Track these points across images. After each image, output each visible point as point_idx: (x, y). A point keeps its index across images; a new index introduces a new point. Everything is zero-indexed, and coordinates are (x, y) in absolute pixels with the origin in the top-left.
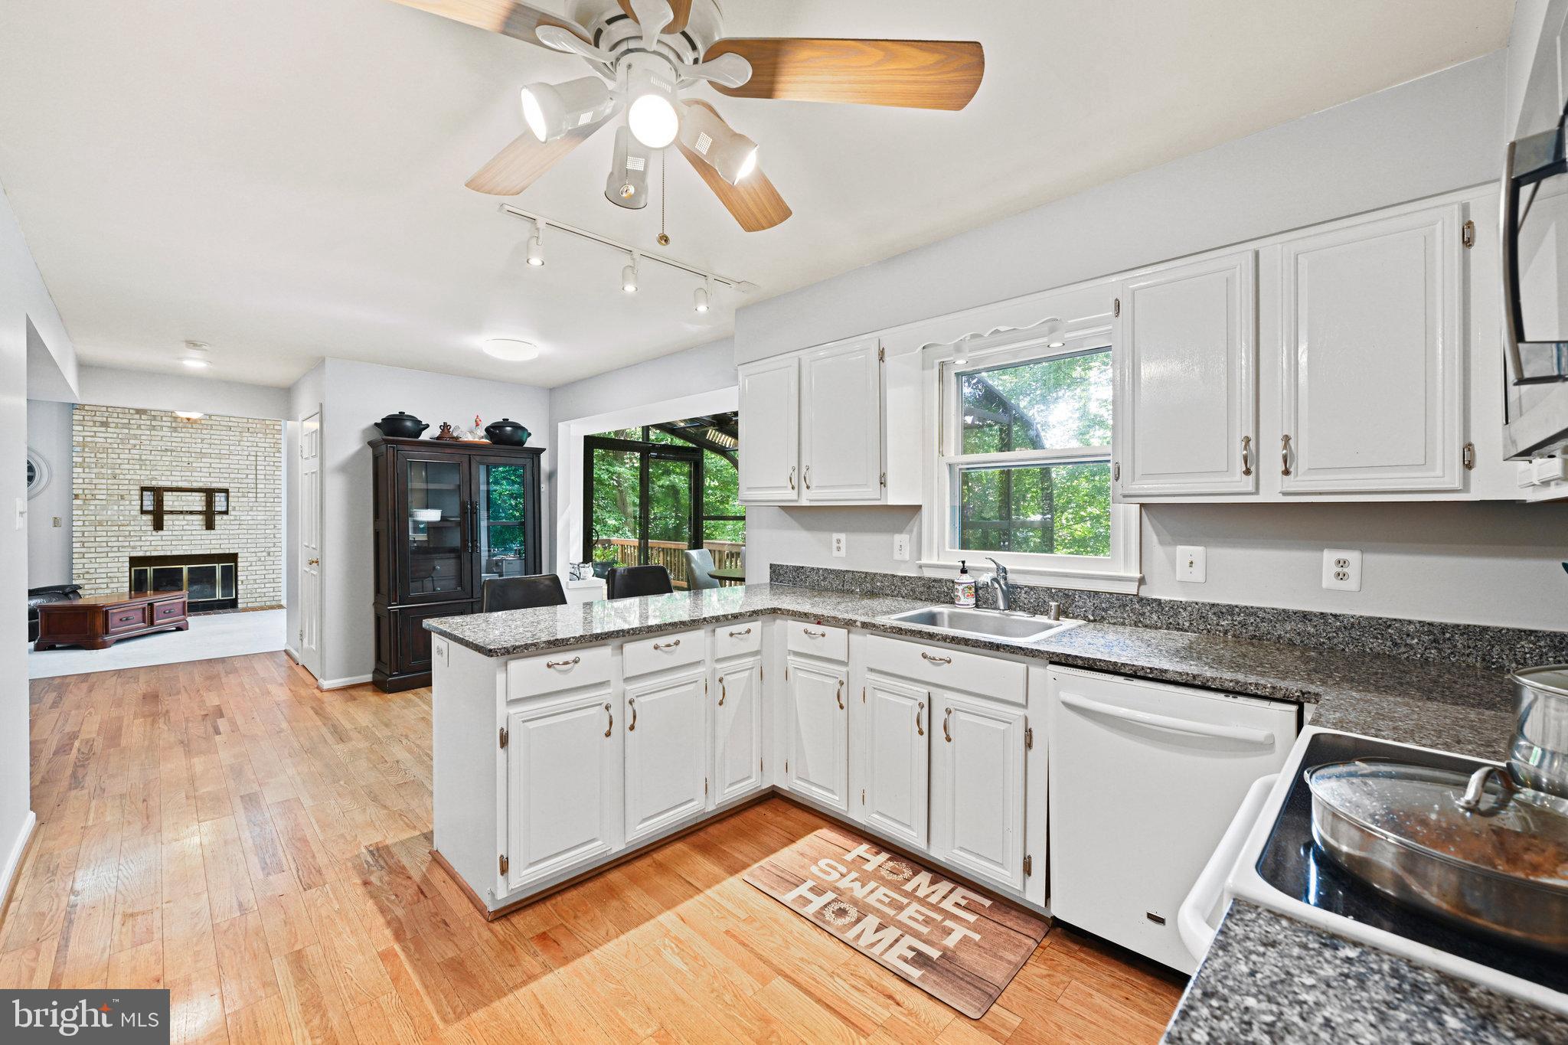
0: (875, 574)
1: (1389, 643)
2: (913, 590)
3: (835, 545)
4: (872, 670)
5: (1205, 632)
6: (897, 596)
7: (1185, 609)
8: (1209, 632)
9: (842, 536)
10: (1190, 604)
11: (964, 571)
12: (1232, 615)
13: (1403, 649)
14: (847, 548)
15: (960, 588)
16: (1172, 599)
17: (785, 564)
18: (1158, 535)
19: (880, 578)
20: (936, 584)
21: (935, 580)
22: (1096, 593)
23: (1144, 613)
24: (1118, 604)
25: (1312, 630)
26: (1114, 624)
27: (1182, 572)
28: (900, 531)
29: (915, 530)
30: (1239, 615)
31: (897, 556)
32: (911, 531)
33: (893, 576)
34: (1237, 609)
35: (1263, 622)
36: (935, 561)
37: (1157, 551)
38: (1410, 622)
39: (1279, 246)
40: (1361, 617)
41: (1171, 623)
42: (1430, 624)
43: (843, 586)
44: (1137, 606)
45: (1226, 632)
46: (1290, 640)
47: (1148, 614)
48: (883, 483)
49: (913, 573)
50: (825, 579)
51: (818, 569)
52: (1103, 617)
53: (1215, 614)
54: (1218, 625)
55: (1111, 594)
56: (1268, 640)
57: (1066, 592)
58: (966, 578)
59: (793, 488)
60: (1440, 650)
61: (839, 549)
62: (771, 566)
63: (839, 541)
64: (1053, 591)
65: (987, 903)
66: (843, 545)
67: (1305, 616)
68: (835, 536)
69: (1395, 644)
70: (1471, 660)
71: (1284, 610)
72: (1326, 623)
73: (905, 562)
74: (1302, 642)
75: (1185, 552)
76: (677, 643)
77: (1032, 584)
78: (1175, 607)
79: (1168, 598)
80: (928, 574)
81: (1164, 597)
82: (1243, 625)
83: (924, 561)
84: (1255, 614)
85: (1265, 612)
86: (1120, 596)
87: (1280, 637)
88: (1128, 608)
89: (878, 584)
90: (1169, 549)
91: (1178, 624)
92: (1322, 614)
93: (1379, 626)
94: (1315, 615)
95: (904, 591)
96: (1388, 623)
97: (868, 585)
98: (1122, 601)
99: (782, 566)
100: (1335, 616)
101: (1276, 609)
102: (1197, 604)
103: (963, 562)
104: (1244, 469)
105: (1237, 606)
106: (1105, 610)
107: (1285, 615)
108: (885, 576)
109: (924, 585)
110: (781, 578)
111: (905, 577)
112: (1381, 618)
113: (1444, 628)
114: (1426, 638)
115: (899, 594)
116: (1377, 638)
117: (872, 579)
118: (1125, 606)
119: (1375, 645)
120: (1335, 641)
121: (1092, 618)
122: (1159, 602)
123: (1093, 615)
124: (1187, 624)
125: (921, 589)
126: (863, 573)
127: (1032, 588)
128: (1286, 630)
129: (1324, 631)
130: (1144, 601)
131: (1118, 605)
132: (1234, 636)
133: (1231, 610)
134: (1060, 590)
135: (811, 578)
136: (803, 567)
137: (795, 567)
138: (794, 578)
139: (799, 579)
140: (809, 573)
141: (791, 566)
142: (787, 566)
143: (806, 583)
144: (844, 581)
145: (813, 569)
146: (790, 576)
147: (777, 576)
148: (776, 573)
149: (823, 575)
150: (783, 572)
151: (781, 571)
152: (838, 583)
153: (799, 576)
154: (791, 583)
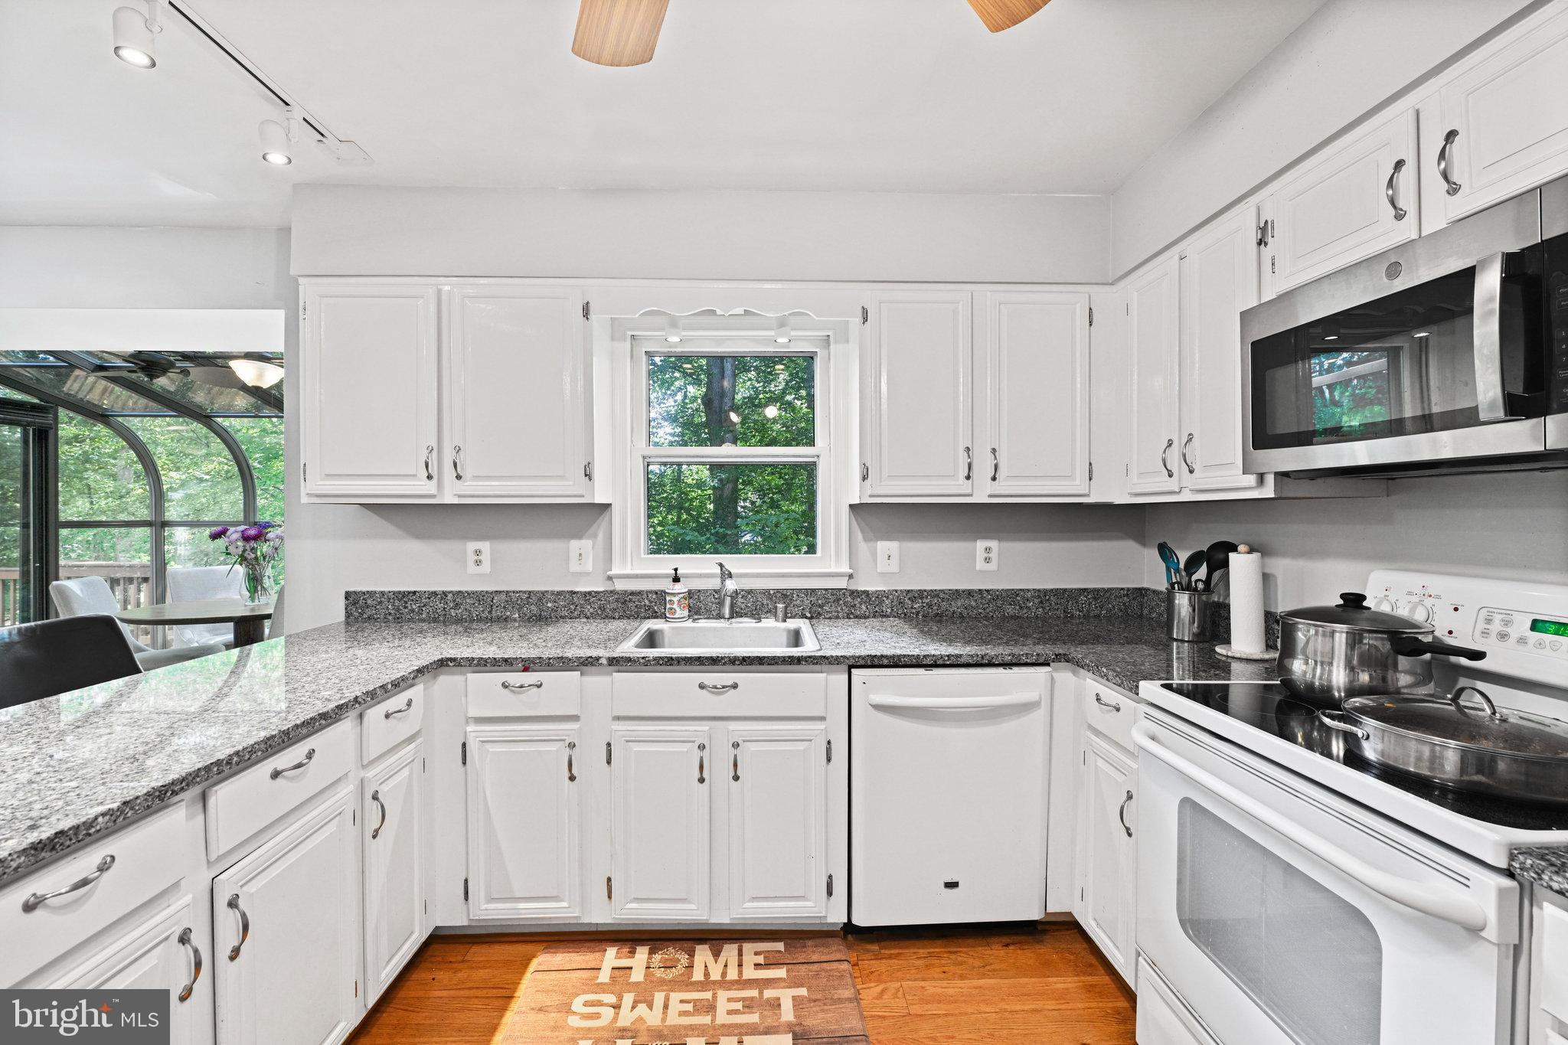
0: (544, 593)
1: (1018, 607)
2: (602, 608)
3: (472, 558)
4: (618, 718)
5: (903, 615)
6: (579, 617)
7: (888, 598)
8: (905, 615)
9: (485, 546)
10: (891, 592)
11: (676, 580)
12: (922, 598)
13: (1025, 611)
14: (493, 561)
15: (675, 599)
16: (879, 589)
17: (378, 589)
18: (863, 532)
19: (552, 598)
20: (634, 598)
21: (633, 593)
22: (813, 590)
23: (855, 605)
24: (832, 598)
25: (973, 604)
26: (830, 618)
27: (882, 566)
28: (579, 536)
29: (601, 536)
30: (927, 598)
31: (574, 567)
32: (595, 536)
33: (573, 593)
34: (925, 593)
35: (943, 601)
36: (628, 571)
37: (863, 546)
38: (1028, 590)
39: (989, 294)
40: (1002, 590)
41: (877, 611)
42: (1039, 591)
43: (490, 612)
44: (849, 599)
45: (917, 614)
46: (961, 613)
47: (858, 605)
48: (588, 475)
49: (600, 588)
50: (457, 606)
51: (445, 593)
52: (819, 613)
53: (909, 599)
54: (912, 608)
55: (826, 590)
56: (947, 616)
57: (785, 592)
58: (680, 588)
59: (430, 477)
60: (1044, 608)
61: (478, 563)
62: (348, 595)
63: (478, 552)
64: (772, 592)
65: (780, 946)
66: (486, 557)
67: (970, 593)
68: (472, 546)
69: (1021, 608)
70: (1058, 613)
71: (956, 590)
72: (982, 598)
73: (588, 574)
74: (968, 614)
75: (885, 547)
76: (310, 755)
77: (748, 587)
78: (880, 596)
79: (874, 589)
80: (620, 586)
81: (871, 588)
82: (930, 606)
83: (615, 571)
84: (937, 596)
85: (944, 593)
86: (835, 591)
87: (954, 612)
88: (841, 602)
89: (549, 605)
90: (871, 544)
91: (882, 612)
92: (980, 590)
93: (1013, 595)
94: (976, 592)
95: (589, 610)
96: (1016, 593)
97: (533, 607)
98: (836, 595)
99: (371, 594)
100: (987, 591)
101: (951, 590)
102: (896, 591)
103: (676, 570)
104: (966, 474)
105: (925, 591)
106: (821, 606)
107: (957, 594)
108: (560, 593)
109: (617, 601)
110: (369, 612)
111: (590, 593)
112: (1013, 590)
113: (1046, 592)
114: (1036, 601)
115: (582, 615)
116: (1011, 605)
117: (540, 599)
118: (838, 600)
119: (1010, 610)
120: (988, 610)
121: (809, 615)
122: (866, 593)
123: (810, 613)
124: (889, 610)
125: (614, 606)
126: (525, 592)
127: (750, 592)
128: (957, 606)
129: (981, 603)
130: (855, 594)
131: (832, 600)
132: (923, 616)
133: (921, 594)
134: (778, 591)
135: (431, 607)
136: (414, 593)
137: (400, 592)
138: (398, 610)
139: (406, 610)
140: (427, 600)
141: (390, 592)
142: (383, 593)
143: (421, 614)
144: (492, 606)
145: (435, 593)
146: (390, 607)
147: (360, 611)
148: (358, 606)
149: (454, 601)
150: (374, 602)
151: (369, 602)
152: (482, 609)
153: (408, 605)
154: (390, 618)
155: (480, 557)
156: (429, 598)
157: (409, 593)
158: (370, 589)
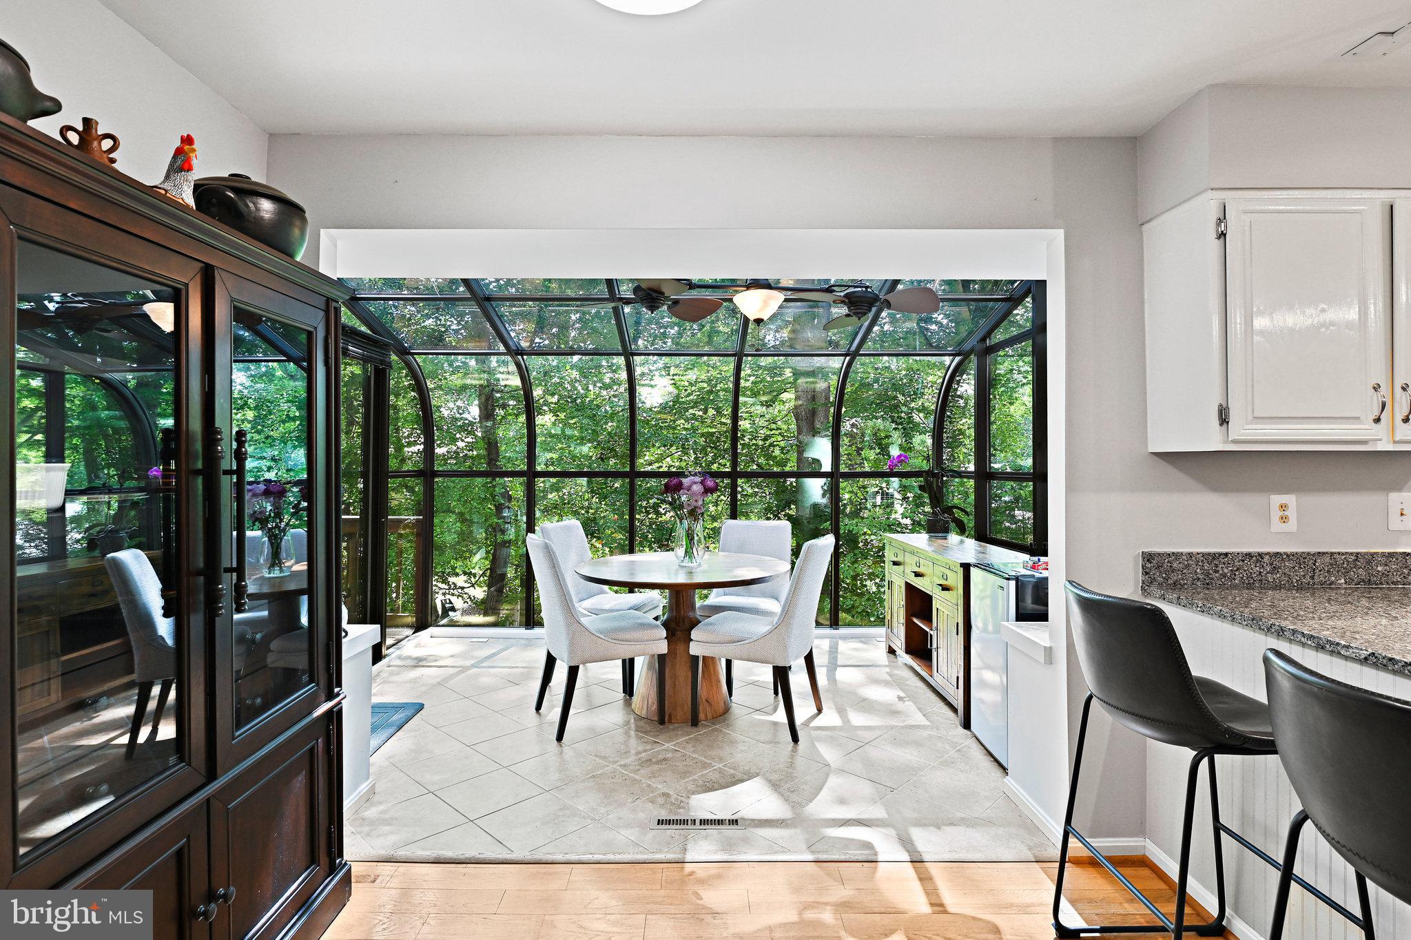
3: (1276, 514)
9: (1290, 499)
14: (1301, 517)
28: (1399, 488)
31: (1398, 524)
43: (1312, 578)
50: (1275, 569)
51: (1261, 555)
61: (1284, 519)
62: (1145, 557)
63: (1283, 507)
66: (1292, 513)
68: (1277, 499)
97: (1361, 571)
99: (1177, 556)
110: (1174, 577)
135: (1245, 570)
136: (1226, 555)
137: (1209, 554)
138: (1208, 574)
139: (1217, 575)
140: (1241, 563)
141: (1198, 554)
142: (1190, 555)
143: (1235, 579)
144: (1314, 570)
145: (1249, 555)
146: (1198, 571)
147: (1164, 575)
148: (1162, 569)
149: (1271, 564)
150: (1181, 566)
151: (1175, 565)
152: (1302, 573)
153: (1219, 569)
154: (1199, 583)
155: (1286, 513)
156: (1243, 561)
157: (1220, 554)
158: (1175, 550)
